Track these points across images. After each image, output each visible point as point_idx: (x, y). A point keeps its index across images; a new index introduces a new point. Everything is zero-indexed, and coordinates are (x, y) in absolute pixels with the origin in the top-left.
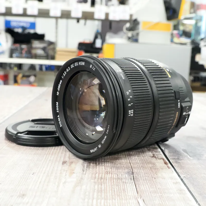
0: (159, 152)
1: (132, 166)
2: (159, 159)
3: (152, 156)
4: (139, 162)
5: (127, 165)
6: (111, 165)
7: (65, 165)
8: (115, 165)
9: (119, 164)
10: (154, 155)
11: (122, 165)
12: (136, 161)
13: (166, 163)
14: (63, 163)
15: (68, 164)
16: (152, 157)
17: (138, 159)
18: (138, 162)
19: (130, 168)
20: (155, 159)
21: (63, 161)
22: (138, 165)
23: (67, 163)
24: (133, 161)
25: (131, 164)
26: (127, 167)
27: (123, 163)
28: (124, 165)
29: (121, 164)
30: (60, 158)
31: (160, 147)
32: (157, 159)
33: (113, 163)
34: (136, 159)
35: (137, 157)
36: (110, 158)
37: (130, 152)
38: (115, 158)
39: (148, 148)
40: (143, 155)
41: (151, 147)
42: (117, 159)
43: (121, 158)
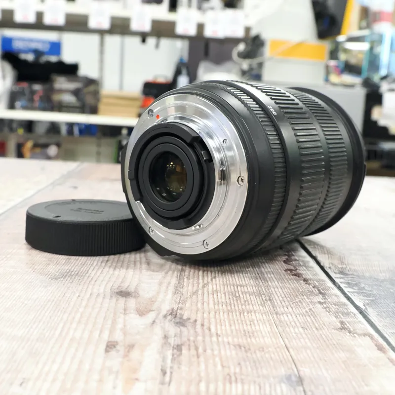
0: (355, 315)
1: (295, 357)
2: (359, 335)
3: (339, 325)
4: (309, 344)
5: (280, 354)
6: (237, 354)
7: (113, 353)
8: (249, 355)
9: (259, 350)
10: (342, 323)
11: (267, 355)
12: (302, 340)
13: (380, 348)
14: (108, 349)
15: (122, 352)
16: (341, 329)
17: (306, 334)
18: (306, 343)
19: (291, 365)
20: (348, 334)
21: (108, 342)
22: (310, 355)
23: (118, 347)
24: (294, 341)
25: (291, 350)
26: (281, 361)
27: (270, 349)
28: (273, 355)
29: (263, 351)
30: (101, 332)
31: (352, 302)
32: (355, 337)
33: (243, 348)
34: (299, 335)
35: (301, 330)
36: (232, 332)
37: (281, 316)
38: (244, 331)
39: (325, 306)
40: (316, 325)
41: (329, 300)
42: (251, 335)
43: (262, 333)
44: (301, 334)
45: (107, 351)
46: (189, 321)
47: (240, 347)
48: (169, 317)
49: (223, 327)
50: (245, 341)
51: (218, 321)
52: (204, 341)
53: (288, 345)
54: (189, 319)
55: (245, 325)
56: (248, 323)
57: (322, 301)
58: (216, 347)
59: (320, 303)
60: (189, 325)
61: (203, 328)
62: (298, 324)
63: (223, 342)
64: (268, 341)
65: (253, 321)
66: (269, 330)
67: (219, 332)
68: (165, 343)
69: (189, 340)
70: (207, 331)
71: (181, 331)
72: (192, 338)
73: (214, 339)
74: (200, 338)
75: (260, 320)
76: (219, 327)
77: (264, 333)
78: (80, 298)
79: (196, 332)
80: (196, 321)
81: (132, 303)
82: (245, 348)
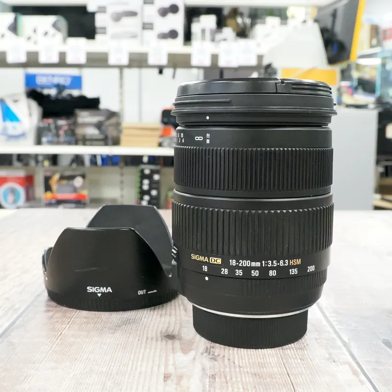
0: (340, 347)
1: (293, 381)
2: (341, 363)
3: (328, 356)
4: (304, 371)
5: (283, 379)
6: (253, 380)
7: (169, 382)
8: (262, 380)
9: (269, 377)
10: (330, 354)
11: (274, 380)
12: (300, 369)
13: (355, 373)
14: (165, 379)
15: (175, 381)
16: (328, 359)
17: (303, 364)
18: (302, 370)
19: (290, 387)
20: (333, 363)
21: (165, 374)
22: (304, 379)
23: (172, 378)
24: (293, 369)
25: (291, 376)
26: (284, 384)
27: (276, 376)
28: (278, 380)
29: (272, 377)
30: (159, 367)
31: (340, 337)
32: (338, 365)
33: (257, 375)
34: (298, 365)
35: (299, 361)
36: (250, 363)
37: (286, 351)
38: (259, 363)
39: (319, 341)
40: (311, 356)
41: (323, 336)
42: (264, 366)
43: (271, 364)
44: (299, 365)
45: (165, 381)
46: (219, 357)
47: (256, 375)
48: (205, 354)
49: (244, 361)
50: (259, 371)
51: (240, 356)
52: (230, 371)
53: (290, 373)
54: (219, 355)
55: (259, 358)
56: (261, 356)
57: (317, 337)
58: (238, 375)
59: (316, 339)
60: (219, 359)
61: (229, 362)
62: (298, 357)
63: (244, 372)
64: (275, 370)
65: (265, 355)
66: (277, 361)
67: (241, 365)
68: (204, 374)
69: (220, 371)
70: (232, 364)
71: (214, 365)
72: (222, 370)
73: (238, 370)
74: (227, 370)
75: (271, 355)
76: (240, 360)
77: (272, 365)
78: (140, 341)
79: (224, 365)
80: (224, 356)
81: (177, 343)
82: (259, 375)
